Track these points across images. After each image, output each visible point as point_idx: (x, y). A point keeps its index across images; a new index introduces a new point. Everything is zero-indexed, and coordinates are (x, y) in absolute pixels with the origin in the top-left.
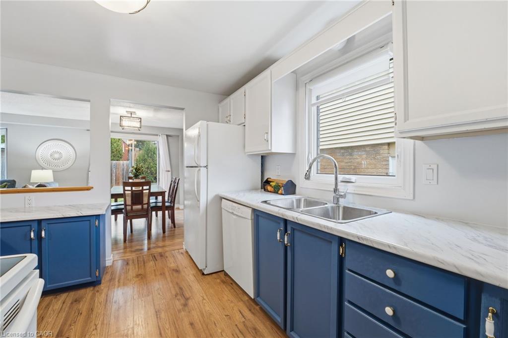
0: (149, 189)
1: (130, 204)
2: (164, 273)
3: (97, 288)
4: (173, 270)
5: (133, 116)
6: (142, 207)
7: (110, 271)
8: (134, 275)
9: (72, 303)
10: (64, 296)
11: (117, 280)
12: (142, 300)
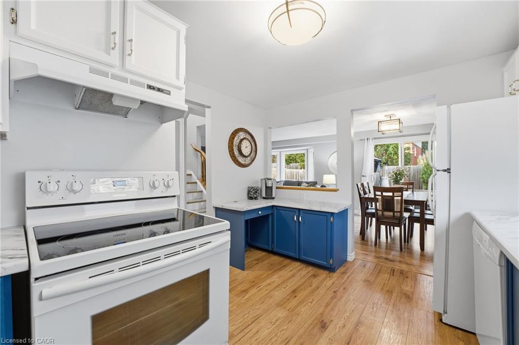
0: (402, 196)
1: (381, 209)
2: (392, 292)
3: (330, 274)
4: (405, 294)
5: (392, 118)
6: (394, 214)
7: (348, 265)
8: (363, 279)
9: (311, 276)
10: (310, 268)
11: (347, 275)
12: (354, 304)
